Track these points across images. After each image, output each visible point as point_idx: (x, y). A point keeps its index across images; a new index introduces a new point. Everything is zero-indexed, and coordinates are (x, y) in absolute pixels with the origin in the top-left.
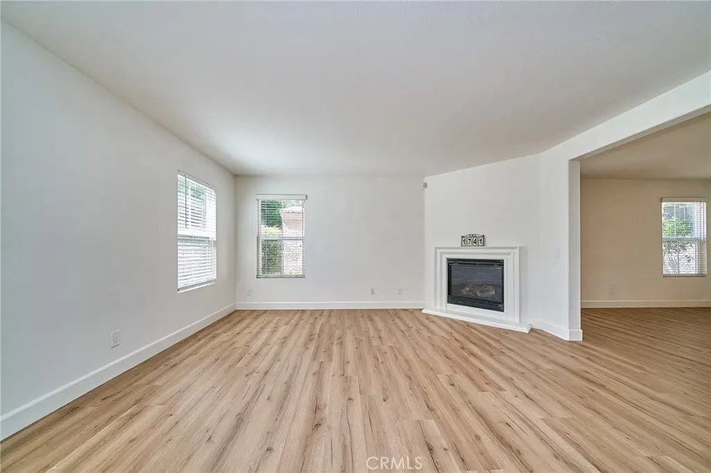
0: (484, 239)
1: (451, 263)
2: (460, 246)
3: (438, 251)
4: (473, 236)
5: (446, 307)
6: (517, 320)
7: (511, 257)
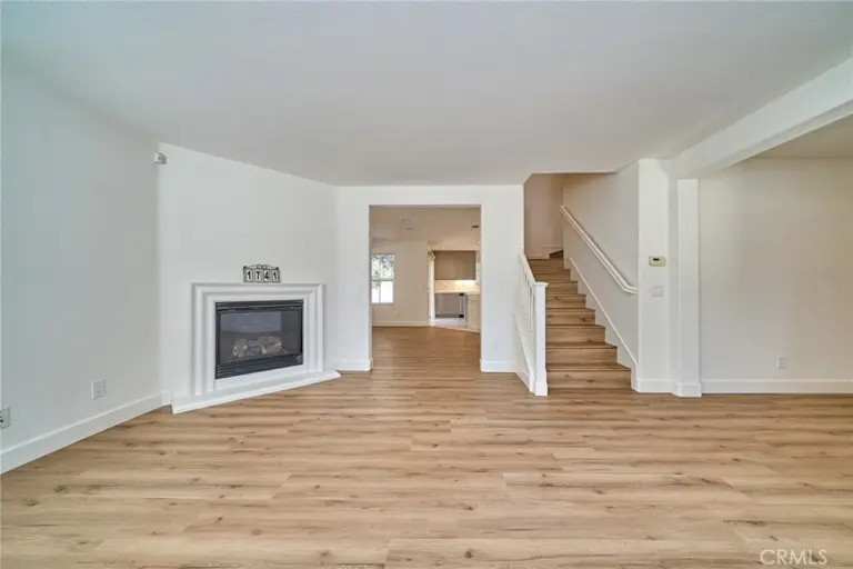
0: (279, 272)
1: (222, 309)
2: (241, 281)
3: (199, 291)
4: (264, 267)
5: (214, 385)
6: (320, 370)
7: (312, 296)
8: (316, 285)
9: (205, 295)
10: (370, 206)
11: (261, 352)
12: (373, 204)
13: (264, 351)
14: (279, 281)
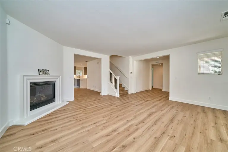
0: (49, 72)
1: (32, 85)
3: (25, 78)
4: (44, 70)
6: (61, 102)
7: (58, 79)
8: (59, 76)
9: (27, 79)
10: (74, 54)
11: (41, 99)
12: (75, 53)
13: (42, 99)
14: (49, 75)
